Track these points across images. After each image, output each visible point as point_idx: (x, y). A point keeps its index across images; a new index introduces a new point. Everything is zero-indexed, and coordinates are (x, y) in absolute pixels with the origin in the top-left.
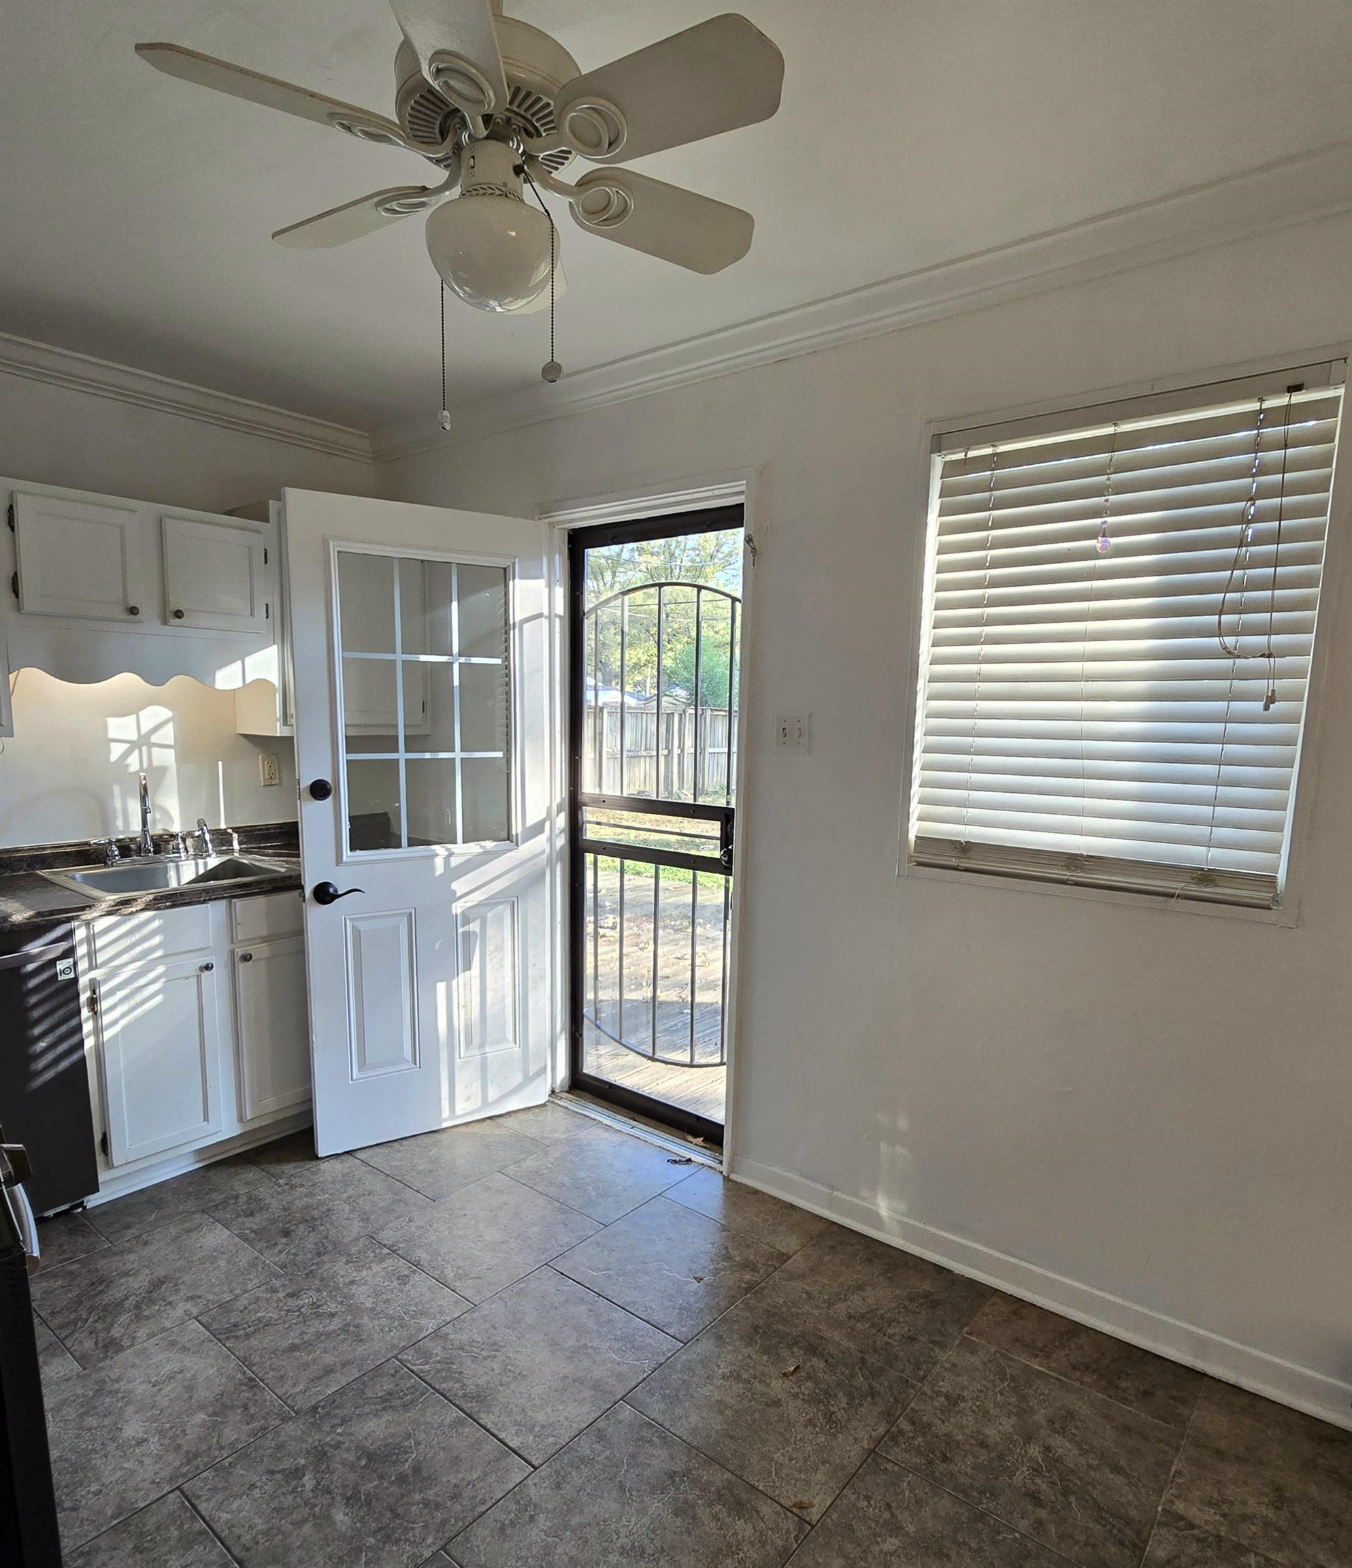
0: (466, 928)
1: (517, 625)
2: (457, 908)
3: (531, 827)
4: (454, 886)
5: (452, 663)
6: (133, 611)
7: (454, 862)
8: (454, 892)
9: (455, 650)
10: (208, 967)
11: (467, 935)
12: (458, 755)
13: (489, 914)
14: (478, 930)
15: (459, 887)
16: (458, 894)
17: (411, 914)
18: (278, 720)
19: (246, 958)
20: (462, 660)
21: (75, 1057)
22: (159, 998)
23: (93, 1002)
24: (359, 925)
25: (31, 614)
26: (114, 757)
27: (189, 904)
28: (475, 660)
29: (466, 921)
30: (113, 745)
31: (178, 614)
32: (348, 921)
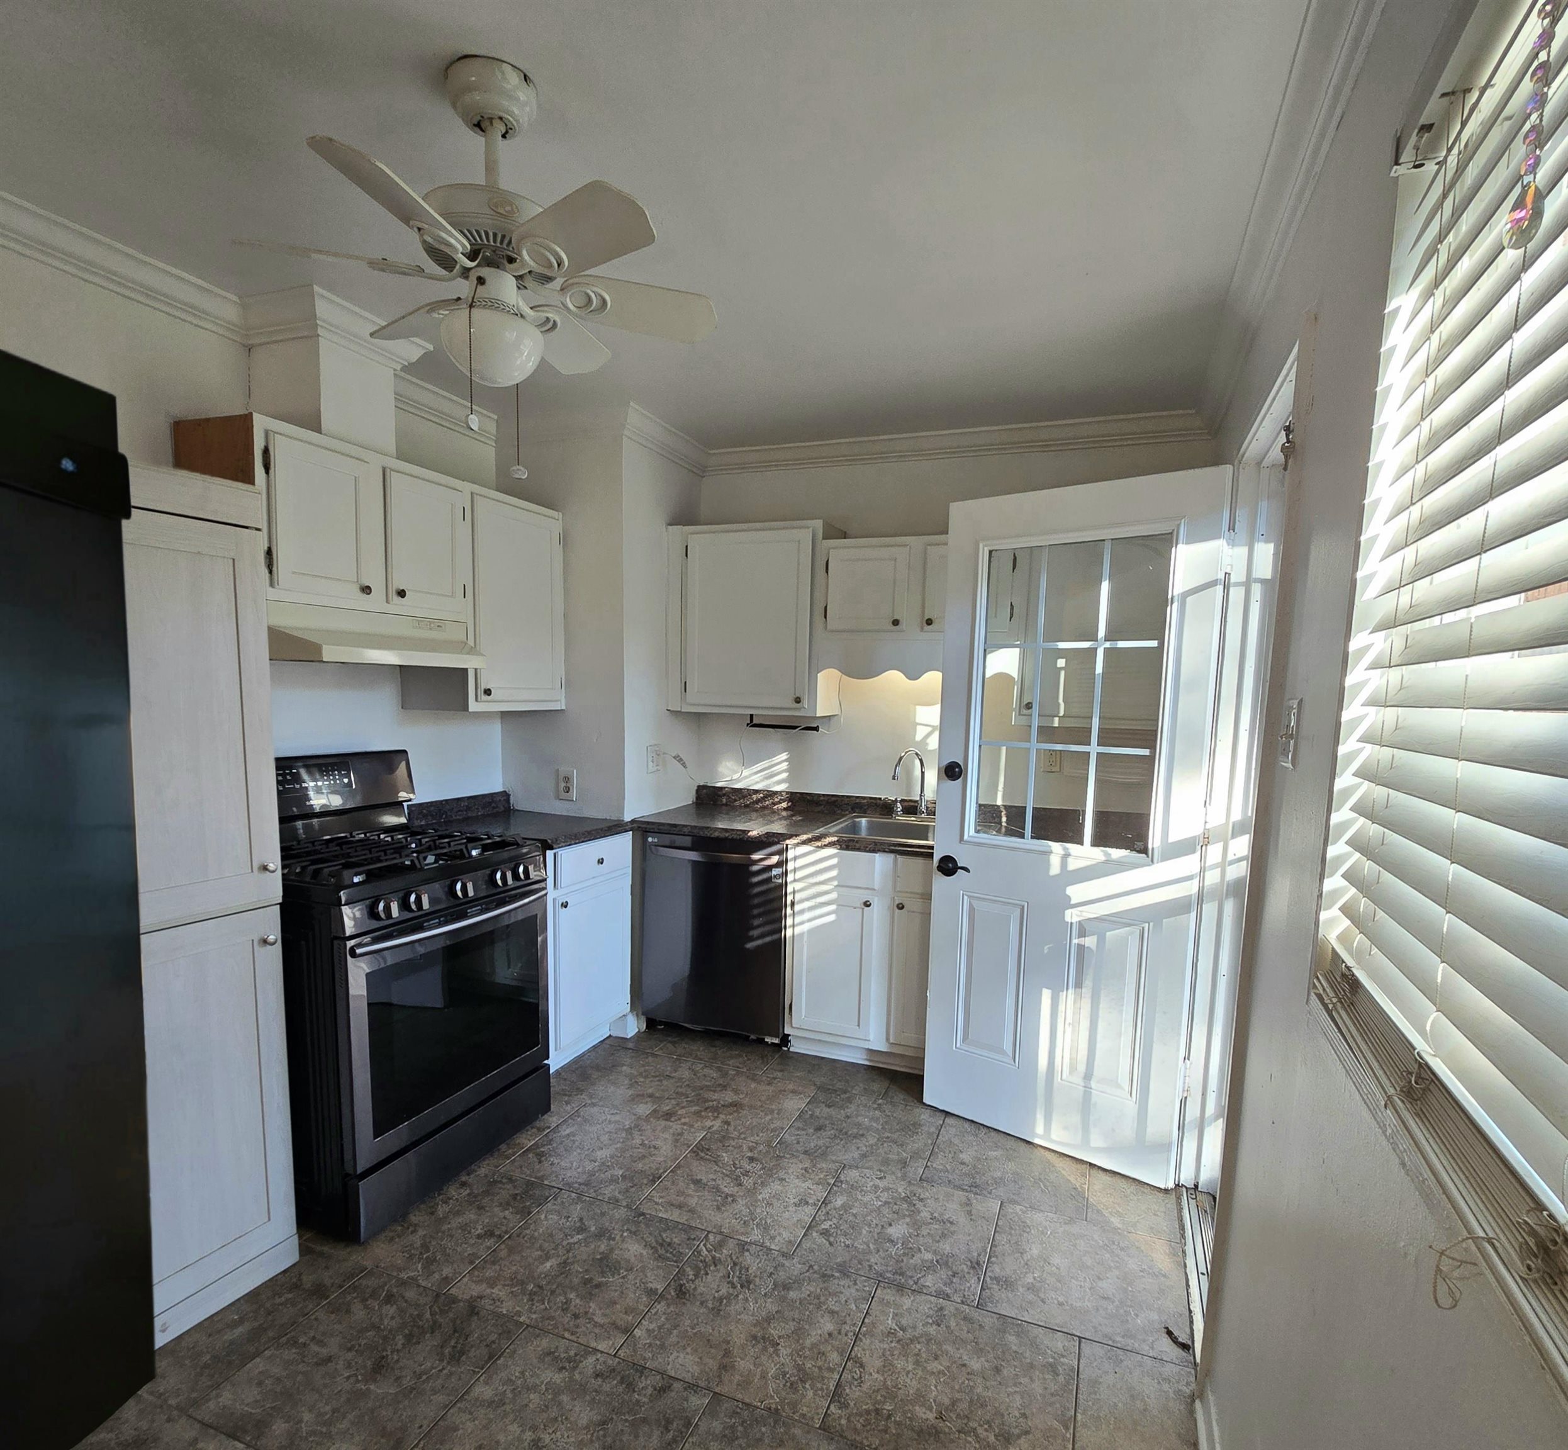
0: (1082, 941)
1: (1176, 599)
2: (1072, 916)
3: (1172, 843)
4: (1070, 891)
5: (1096, 649)
6: (896, 623)
7: (1073, 864)
8: (1069, 898)
9: (1102, 633)
10: (867, 904)
11: (1081, 948)
12: (1094, 749)
13: (1108, 933)
14: (1093, 946)
15: (1076, 893)
16: (1073, 902)
17: (1023, 907)
18: (1014, 710)
19: (901, 907)
20: (1108, 645)
21: (775, 937)
22: (832, 918)
23: (793, 904)
24: (975, 903)
25: (832, 631)
26: (918, 738)
27: (859, 850)
28: (1122, 644)
29: (1082, 933)
30: (918, 727)
31: (929, 622)
32: (965, 897)
